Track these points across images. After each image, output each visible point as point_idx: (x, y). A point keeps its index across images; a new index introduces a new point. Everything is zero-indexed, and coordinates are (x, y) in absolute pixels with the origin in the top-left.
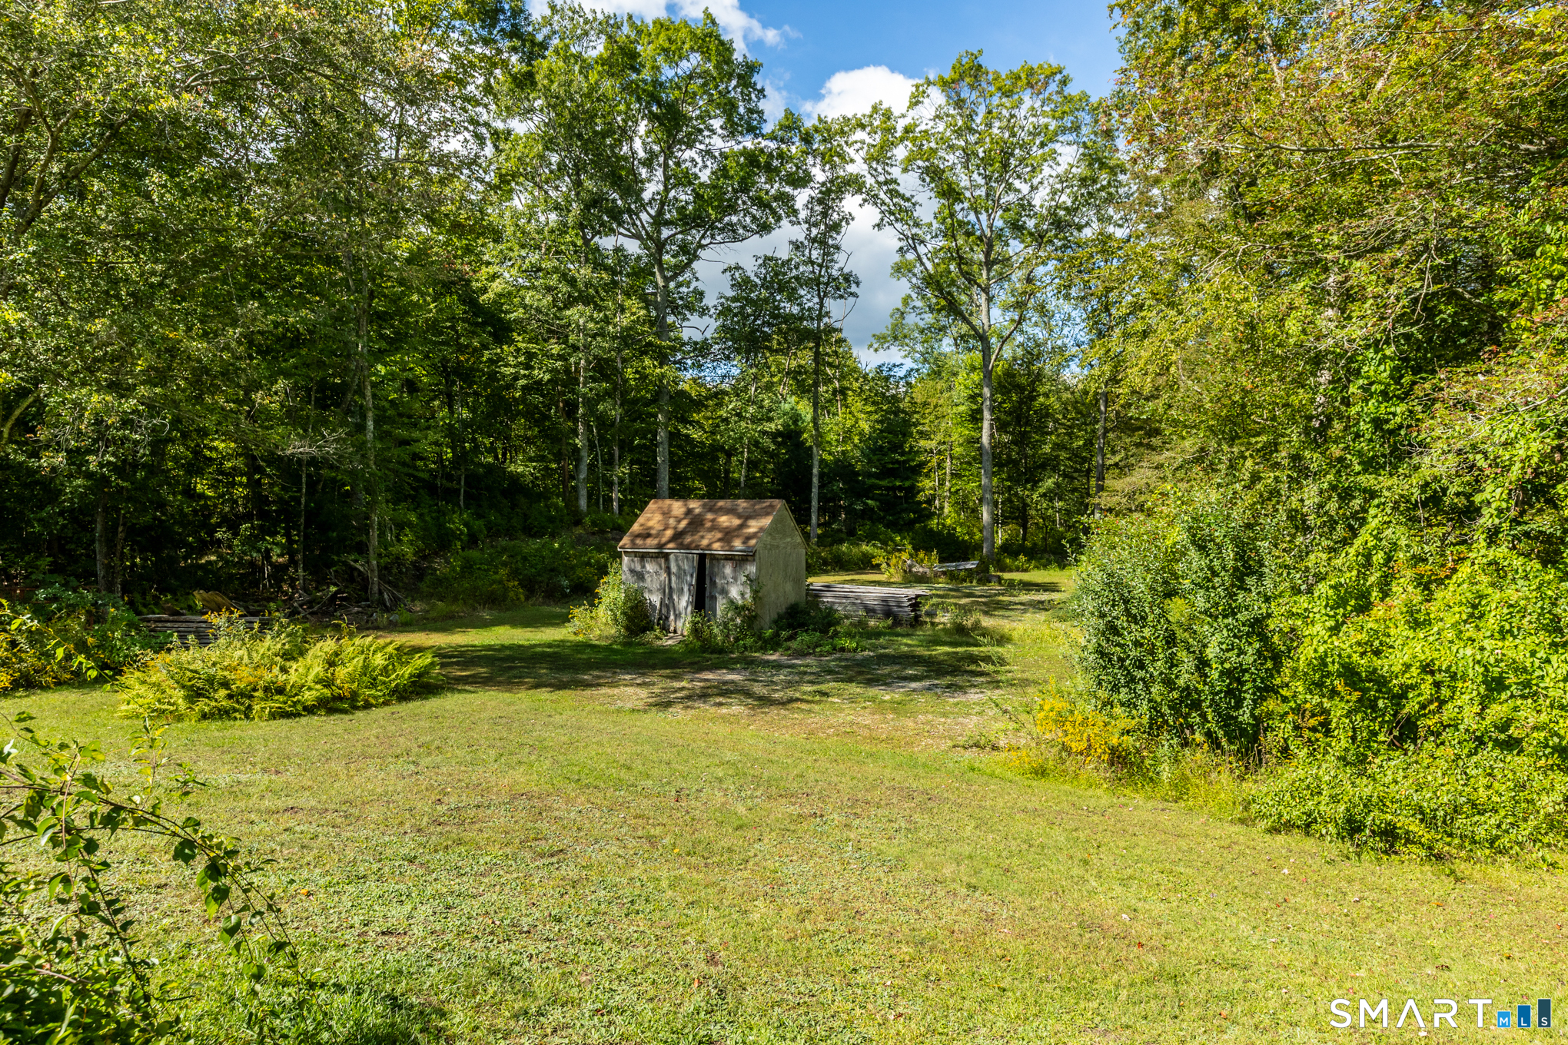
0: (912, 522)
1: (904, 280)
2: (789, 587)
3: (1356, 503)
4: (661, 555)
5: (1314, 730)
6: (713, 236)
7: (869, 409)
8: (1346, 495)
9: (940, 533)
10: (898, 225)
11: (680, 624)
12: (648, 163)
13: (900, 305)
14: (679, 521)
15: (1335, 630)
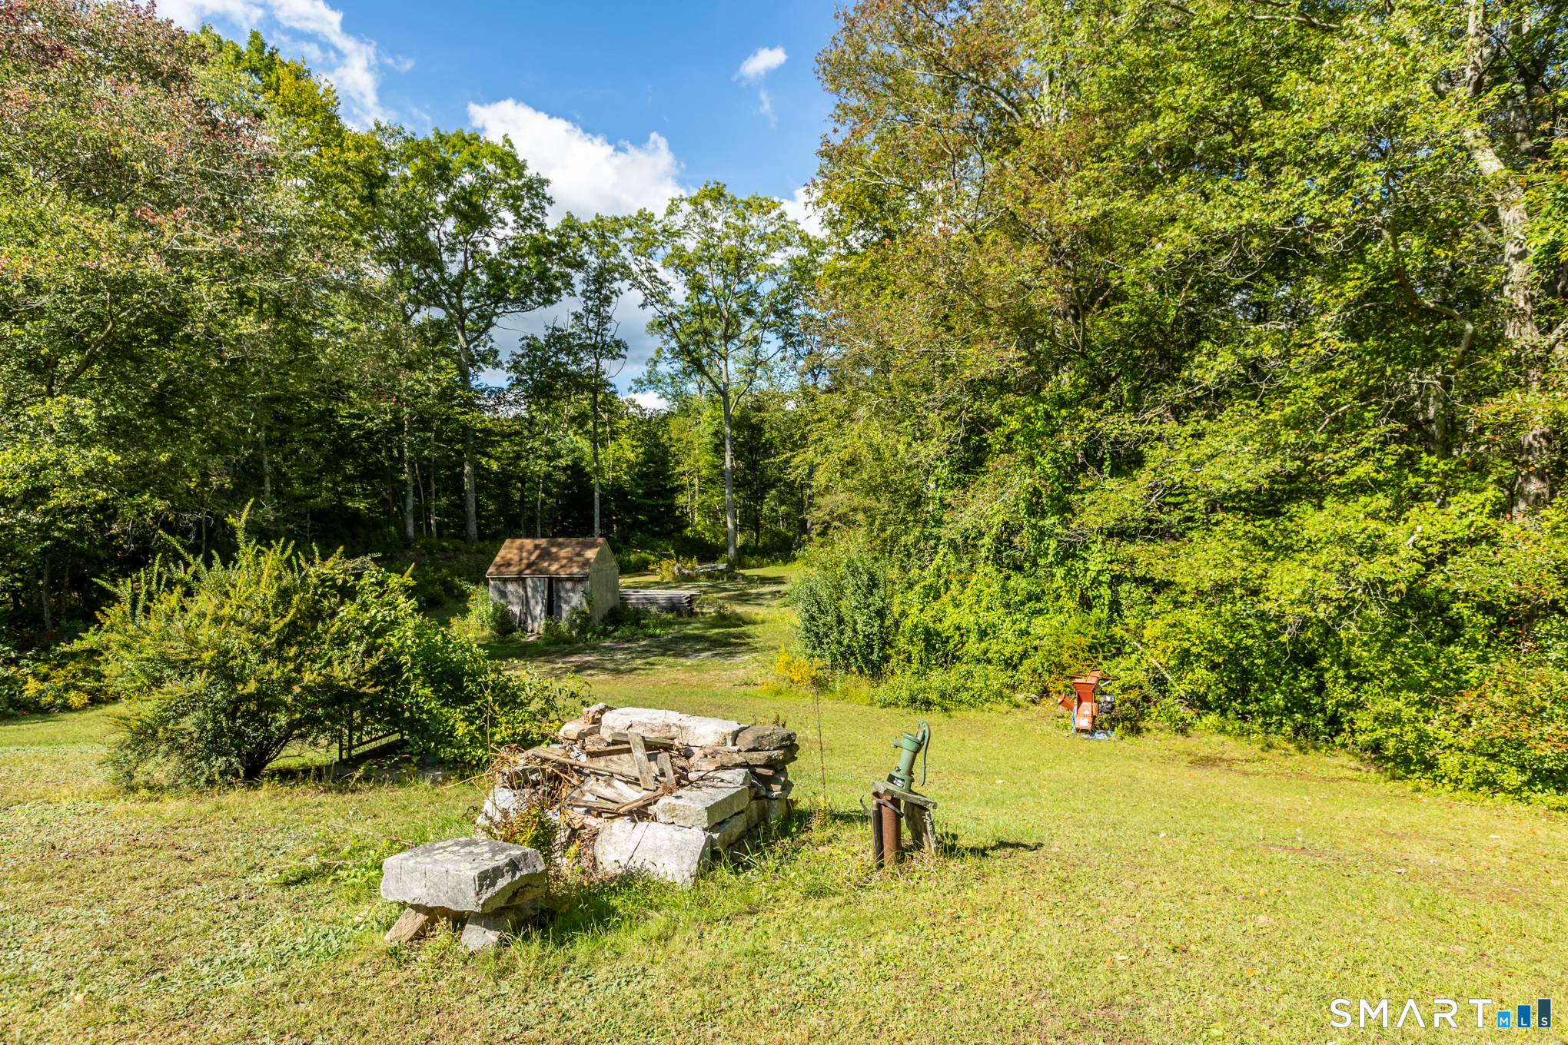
0: (671, 532)
1: (657, 336)
2: (609, 596)
4: (520, 580)
6: (505, 307)
7: (634, 443)
9: (693, 539)
10: (658, 306)
11: (536, 625)
12: (452, 250)
13: (654, 357)
14: (531, 553)
15: (922, 611)
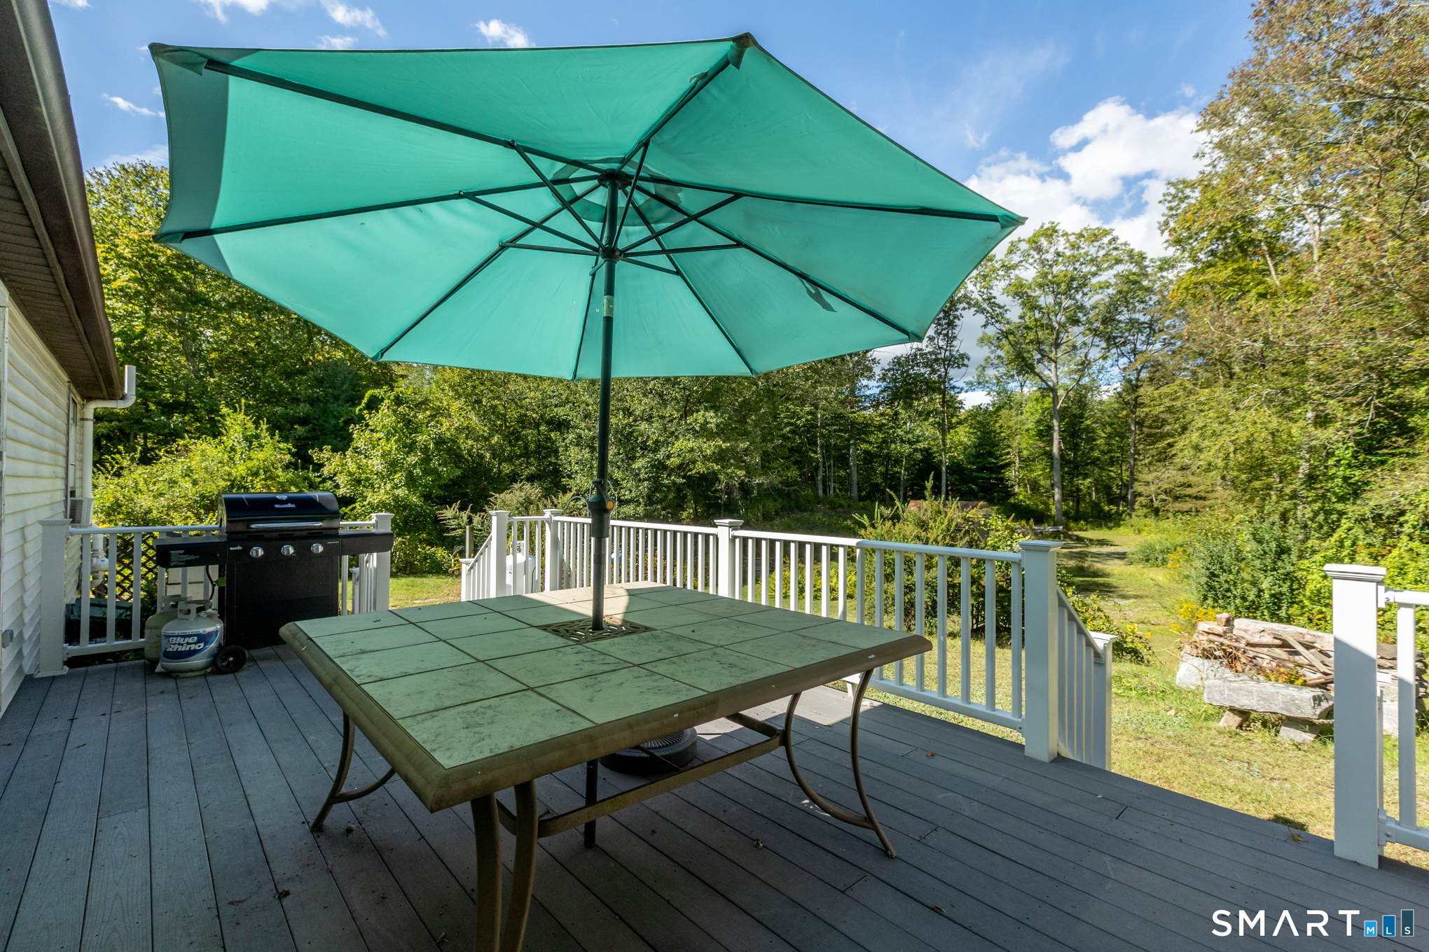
0: (1002, 499)
3: (1334, 517)
5: (1319, 620)
7: (970, 431)
8: (1328, 513)
9: (1016, 504)
13: (983, 364)
